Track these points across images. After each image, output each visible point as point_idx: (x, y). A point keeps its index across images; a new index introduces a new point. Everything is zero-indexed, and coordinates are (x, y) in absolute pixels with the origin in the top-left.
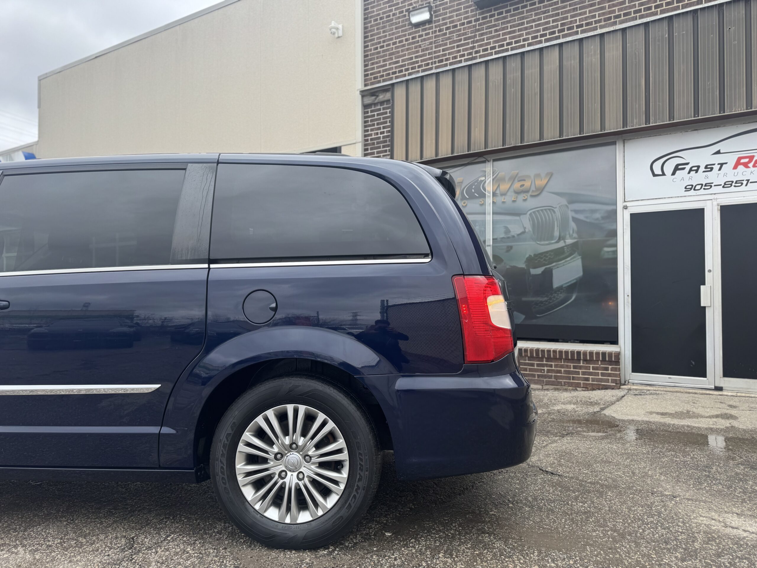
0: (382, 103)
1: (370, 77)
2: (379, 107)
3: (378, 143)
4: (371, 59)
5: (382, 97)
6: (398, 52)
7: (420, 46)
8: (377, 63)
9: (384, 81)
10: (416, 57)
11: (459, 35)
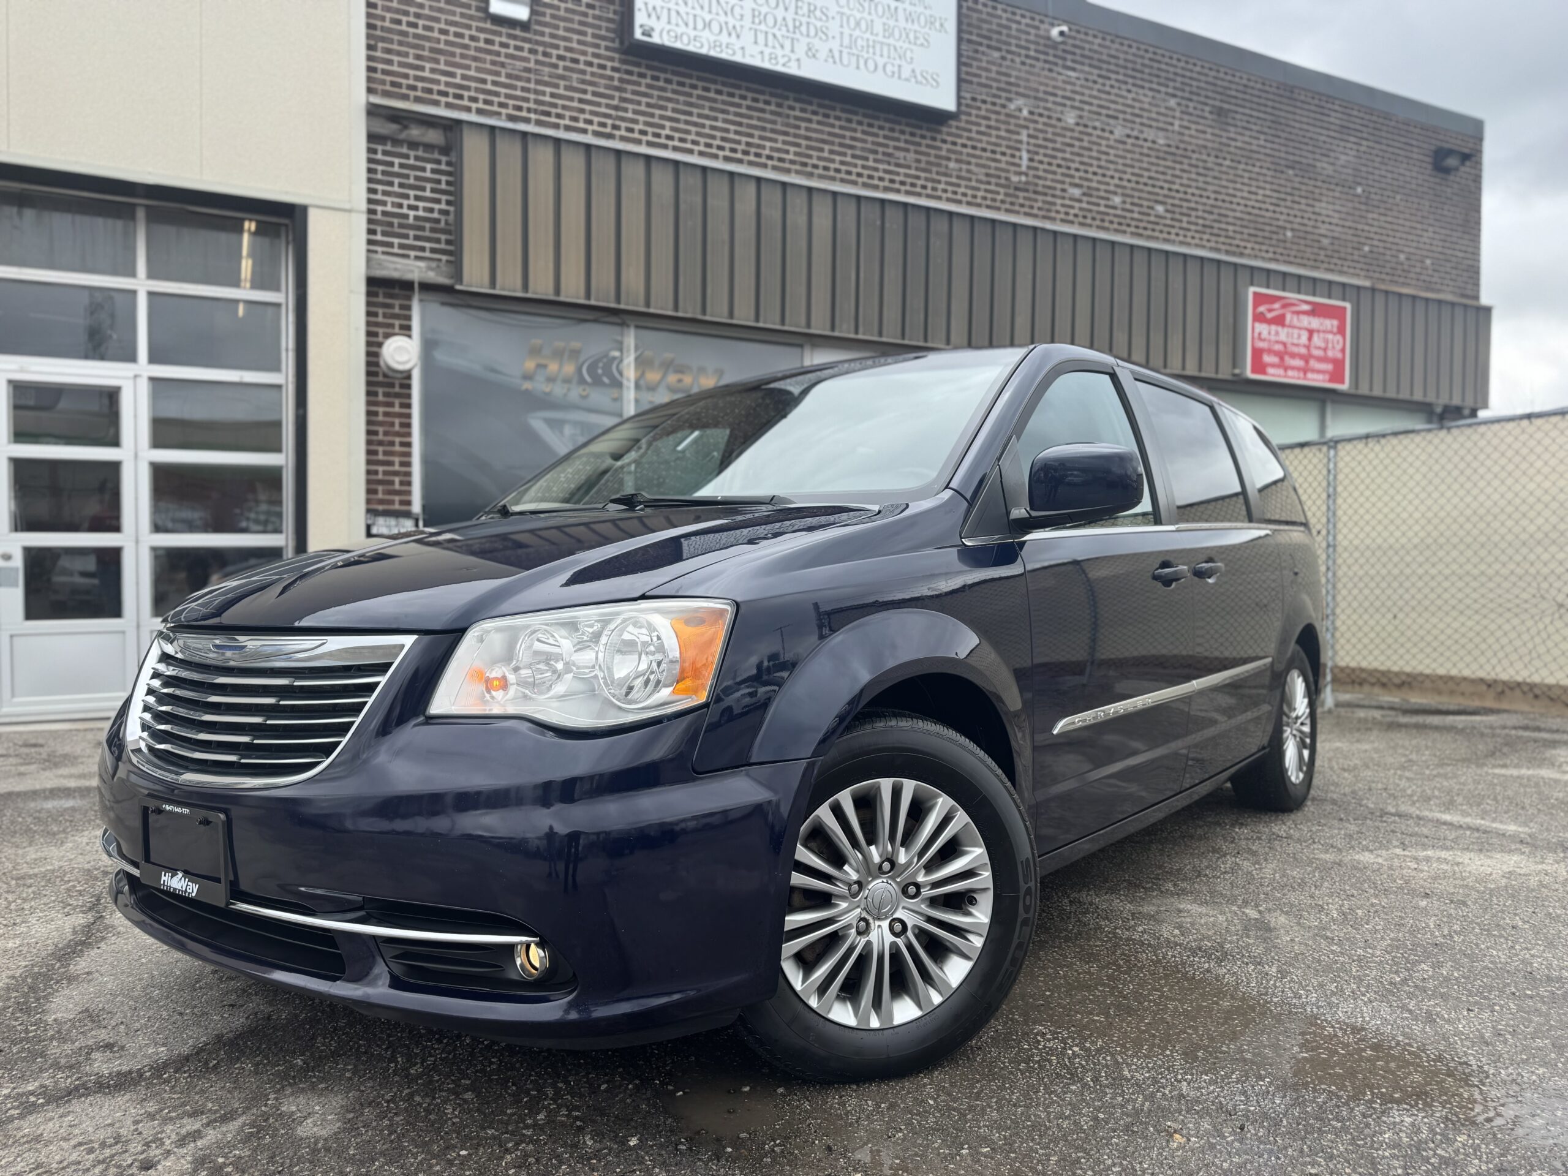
0: (413, 145)
1: (379, 76)
2: (404, 150)
3: (401, 226)
4: (383, 40)
5: (415, 132)
6: (453, 54)
7: (503, 65)
8: (399, 54)
9: (418, 100)
10: (494, 83)
11: (583, 82)
